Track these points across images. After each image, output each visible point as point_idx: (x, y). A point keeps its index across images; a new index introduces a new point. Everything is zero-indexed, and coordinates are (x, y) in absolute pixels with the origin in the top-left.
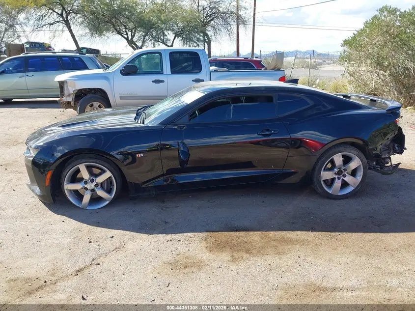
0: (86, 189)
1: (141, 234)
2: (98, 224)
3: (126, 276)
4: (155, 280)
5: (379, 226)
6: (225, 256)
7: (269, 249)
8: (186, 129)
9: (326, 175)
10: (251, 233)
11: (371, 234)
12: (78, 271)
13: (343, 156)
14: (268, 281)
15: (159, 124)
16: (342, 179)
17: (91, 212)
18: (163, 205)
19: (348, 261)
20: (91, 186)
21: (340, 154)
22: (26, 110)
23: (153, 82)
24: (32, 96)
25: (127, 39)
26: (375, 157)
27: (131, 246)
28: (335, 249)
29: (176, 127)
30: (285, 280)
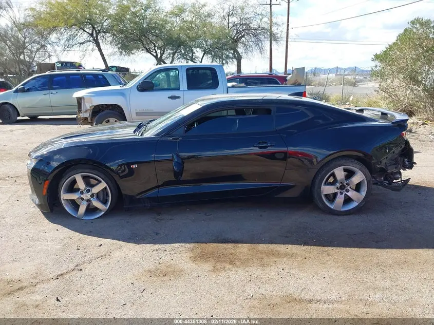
0: (82, 199)
1: (130, 244)
2: (90, 233)
3: (105, 281)
4: (131, 286)
5: (377, 242)
6: (207, 266)
7: (254, 261)
8: (180, 140)
9: (327, 190)
10: (240, 245)
11: (367, 249)
12: (60, 275)
13: (345, 170)
14: (244, 292)
15: (155, 135)
16: (345, 194)
17: (87, 222)
18: (159, 217)
19: (333, 275)
20: (87, 196)
21: (342, 168)
22: (49, 127)
23: (169, 98)
24: (55, 113)
25: (156, 57)
26: (379, 171)
27: (117, 254)
28: (324, 264)
29: (171, 139)
30: (262, 291)
